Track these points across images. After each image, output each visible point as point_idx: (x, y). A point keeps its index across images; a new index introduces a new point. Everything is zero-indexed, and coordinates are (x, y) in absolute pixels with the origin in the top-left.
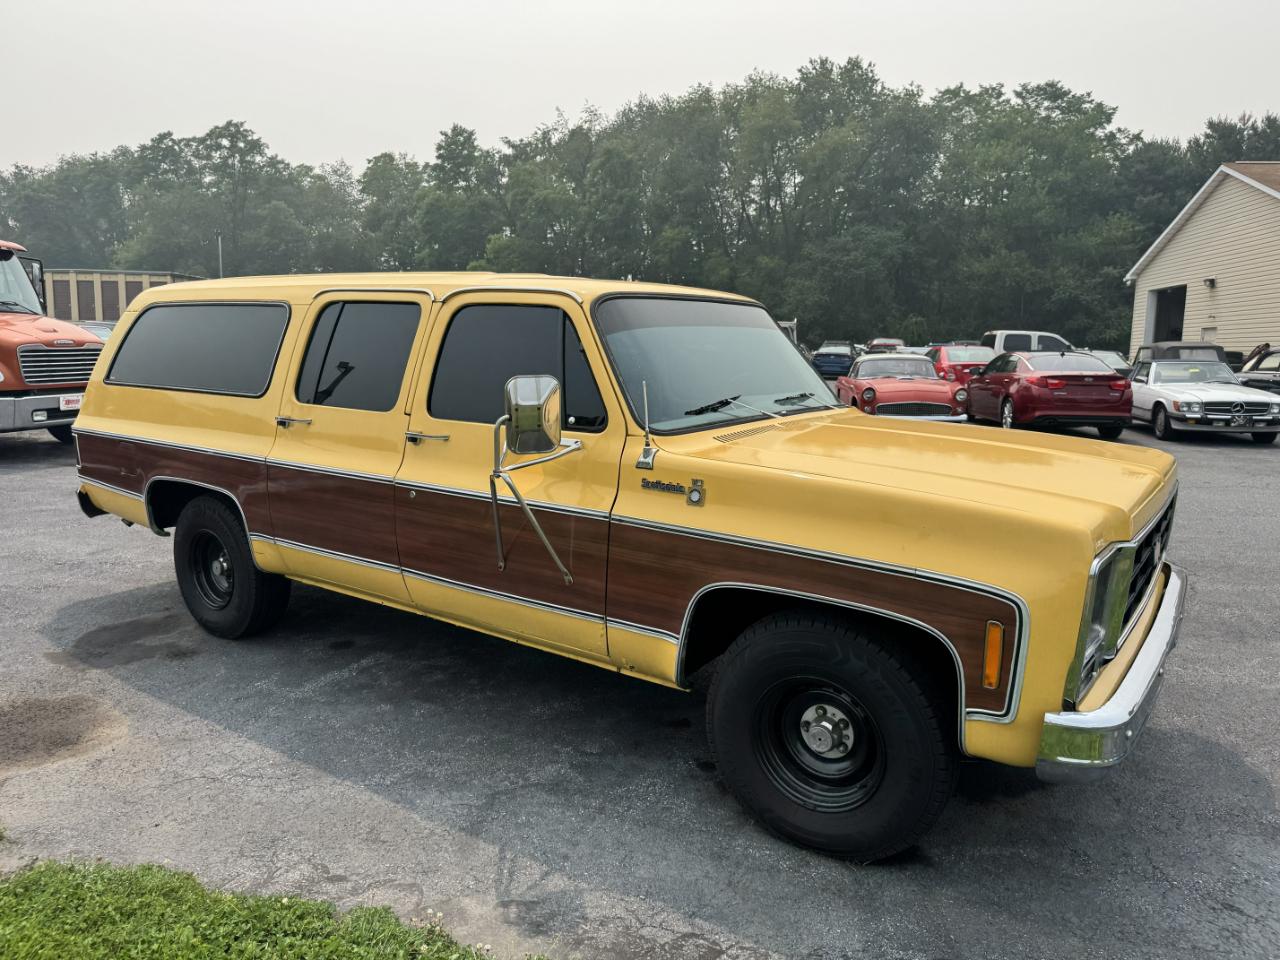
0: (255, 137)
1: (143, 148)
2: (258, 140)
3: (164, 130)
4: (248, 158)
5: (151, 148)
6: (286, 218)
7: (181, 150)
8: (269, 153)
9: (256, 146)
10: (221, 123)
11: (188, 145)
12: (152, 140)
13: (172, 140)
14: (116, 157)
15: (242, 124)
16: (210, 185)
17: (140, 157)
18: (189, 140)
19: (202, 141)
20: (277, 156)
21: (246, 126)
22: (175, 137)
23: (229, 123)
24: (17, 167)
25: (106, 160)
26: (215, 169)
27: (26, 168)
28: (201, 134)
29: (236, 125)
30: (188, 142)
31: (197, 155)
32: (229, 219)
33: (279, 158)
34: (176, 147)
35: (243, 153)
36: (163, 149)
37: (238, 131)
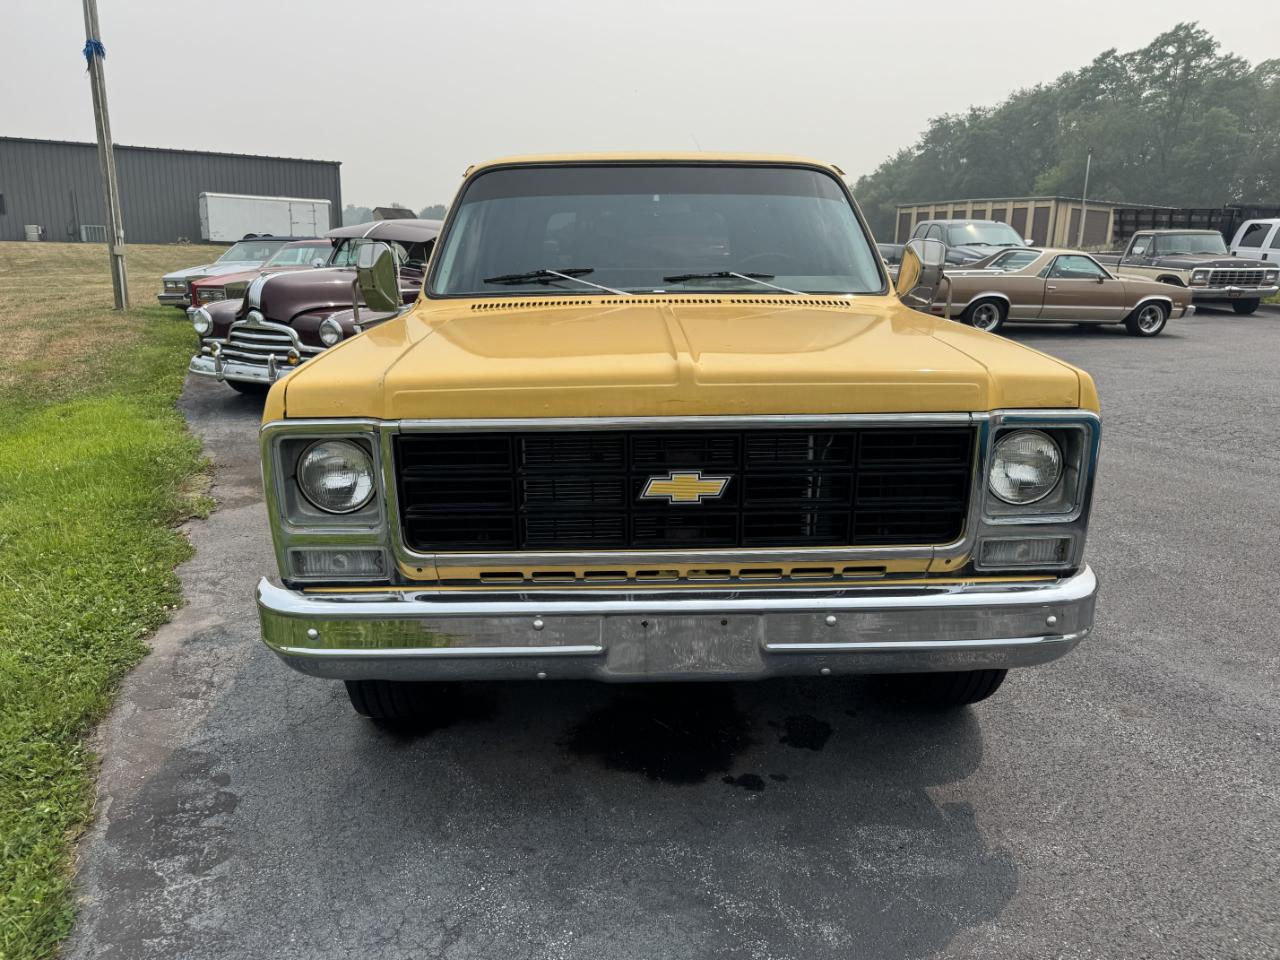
0: (1207, 37)
1: (1084, 71)
2: (1210, 40)
3: (1106, 49)
4: (1193, 64)
5: (1094, 69)
6: (1227, 125)
7: (1123, 68)
8: (1220, 53)
9: (1206, 48)
10: (1169, 29)
11: (1133, 60)
12: (1095, 61)
13: (1116, 58)
14: (1059, 86)
15: (1193, 25)
16: (1147, 100)
17: (1080, 80)
18: (1133, 55)
19: (1145, 53)
20: (1232, 54)
21: (1198, 27)
22: (1118, 54)
23: (1179, 27)
24: (972, 109)
25: (1049, 89)
26: (1154, 81)
27: (979, 110)
28: (1145, 45)
29: (1186, 27)
30: (1131, 57)
31: (1139, 70)
32: (1161, 135)
33: (1235, 57)
34: (1118, 65)
35: (1188, 59)
36: (1105, 69)
37: (1189, 35)
